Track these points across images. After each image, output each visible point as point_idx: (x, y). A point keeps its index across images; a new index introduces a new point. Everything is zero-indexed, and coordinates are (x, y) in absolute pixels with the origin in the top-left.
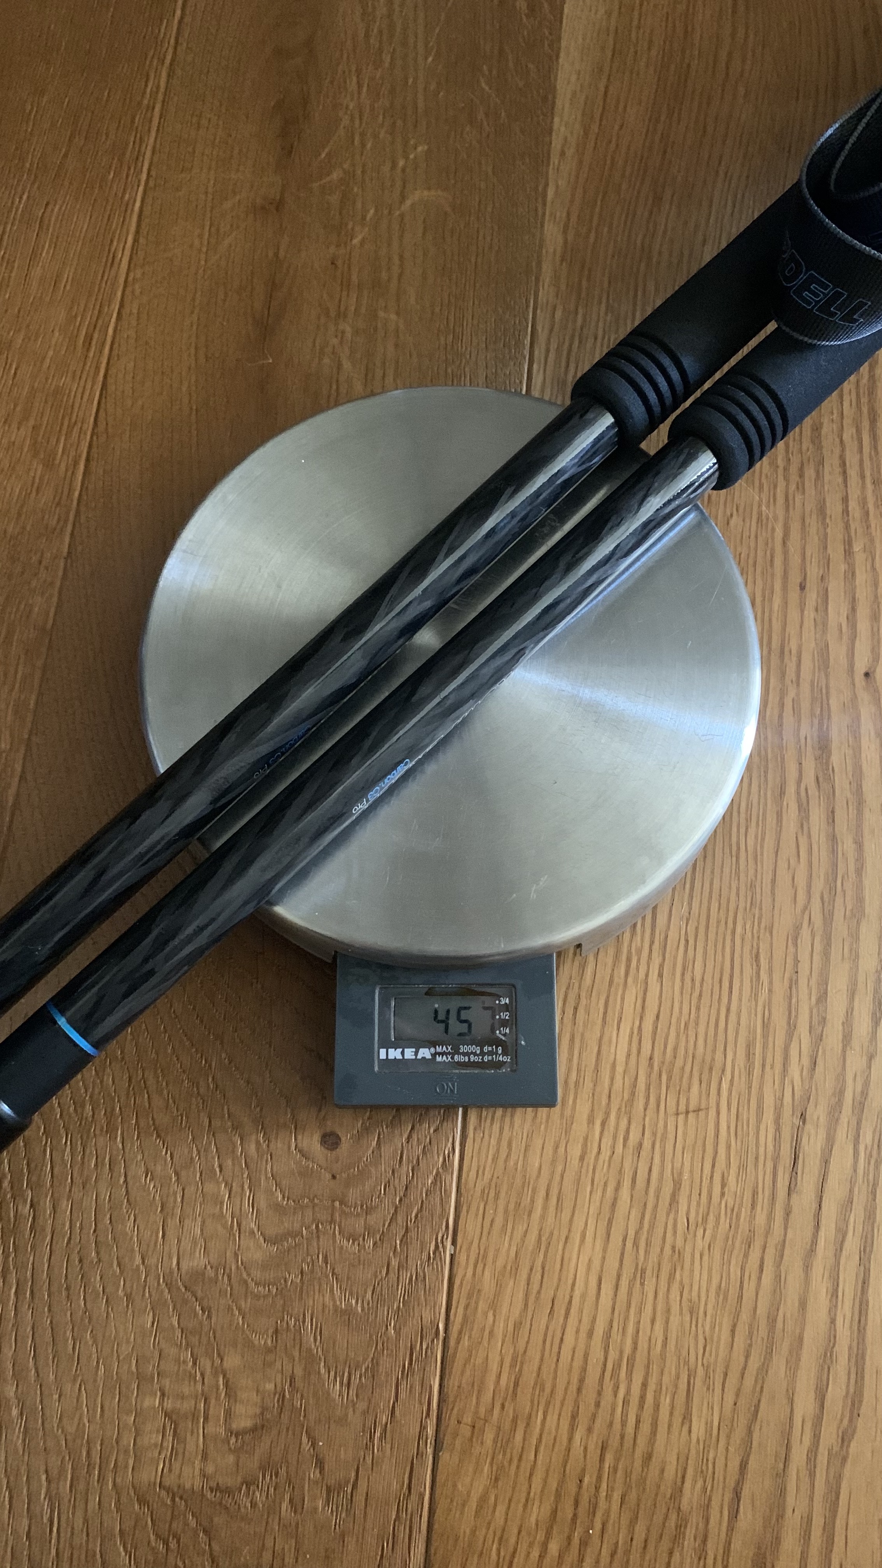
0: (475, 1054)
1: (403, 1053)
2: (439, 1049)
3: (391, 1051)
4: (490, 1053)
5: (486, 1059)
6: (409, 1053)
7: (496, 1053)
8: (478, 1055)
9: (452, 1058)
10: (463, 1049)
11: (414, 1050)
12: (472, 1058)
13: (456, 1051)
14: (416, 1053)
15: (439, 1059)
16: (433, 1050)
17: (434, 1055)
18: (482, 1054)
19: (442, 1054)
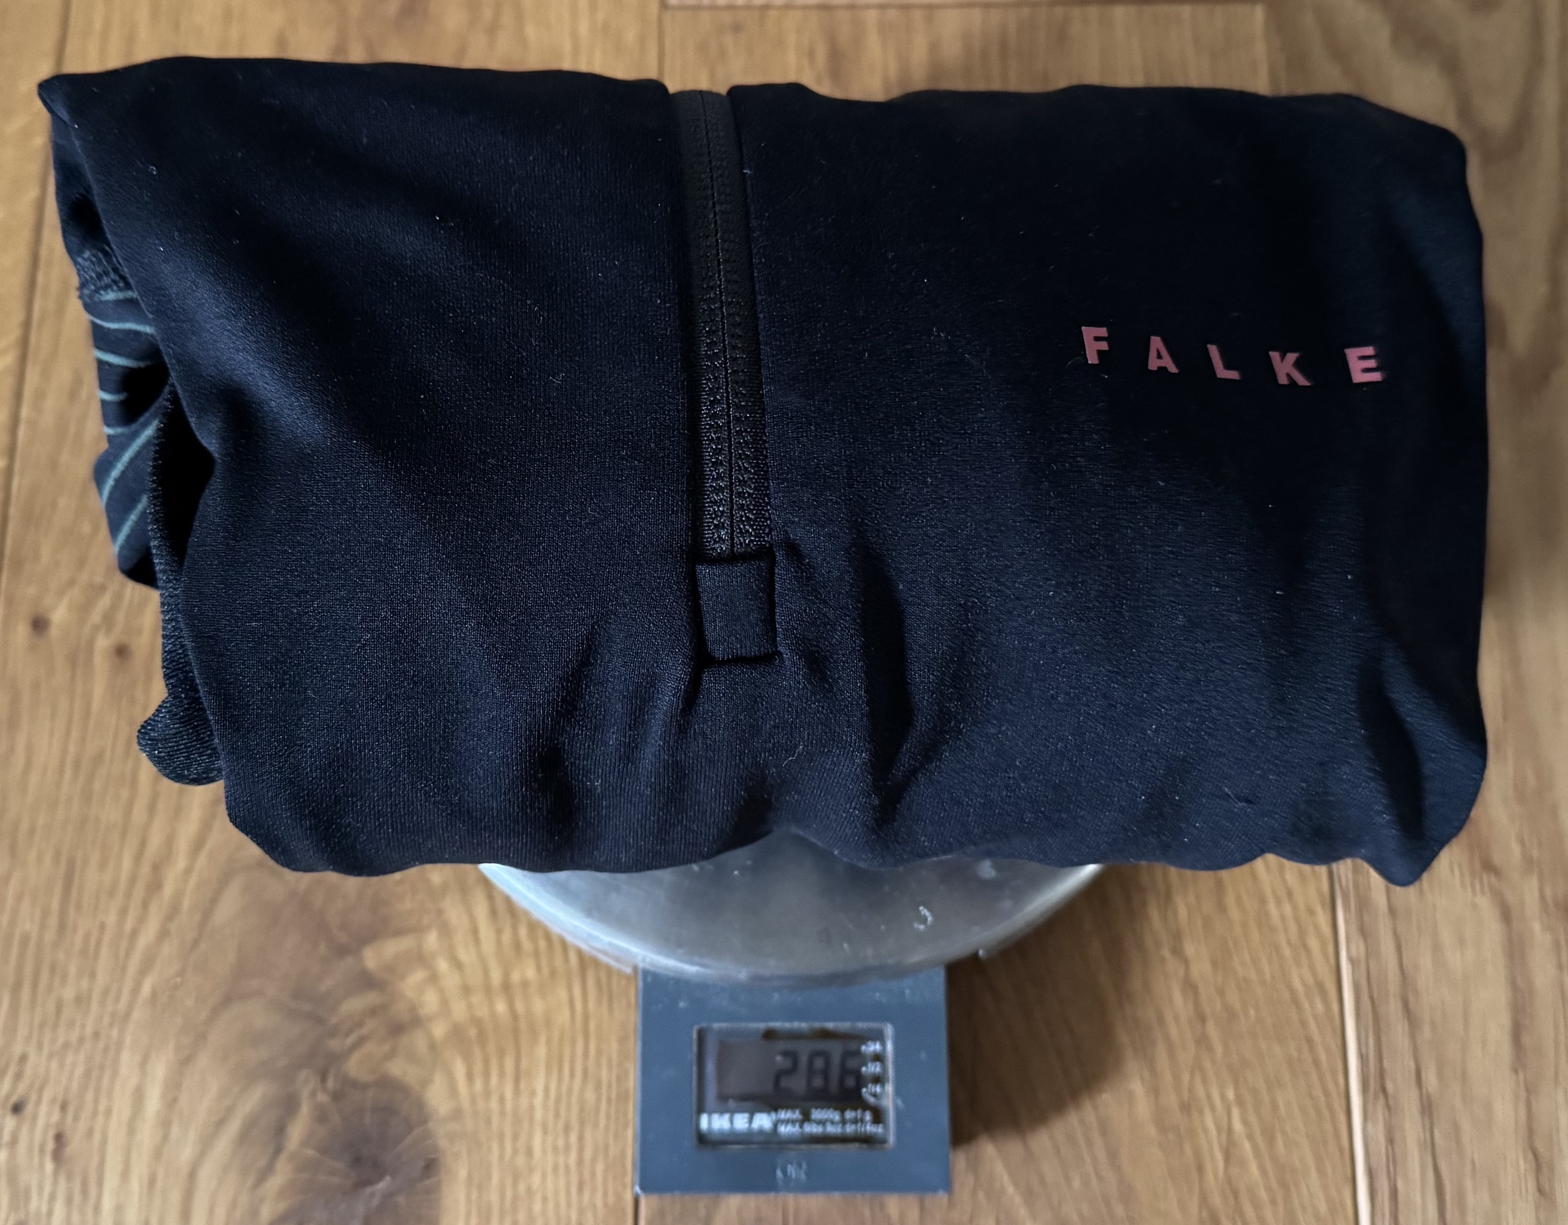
0: (832, 1122)
1: (731, 1121)
2: (783, 1115)
3: (715, 1117)
4: (855, 1121)
5: (850, 1129)
6: (741, 1122)
7: (862, 1120)
8: (837, 1123)
9: (801, 1127)
10: (817, 1114)
11: (746, 1115)
12: (831, 1129)
13: (806, 1118)
14: (751, 1121)
15: (783, 1129)
16: (773, 1116)
17: (776, 1125)
18: (844, 1122)
19: (787, 1122)
